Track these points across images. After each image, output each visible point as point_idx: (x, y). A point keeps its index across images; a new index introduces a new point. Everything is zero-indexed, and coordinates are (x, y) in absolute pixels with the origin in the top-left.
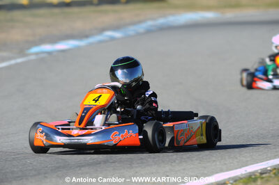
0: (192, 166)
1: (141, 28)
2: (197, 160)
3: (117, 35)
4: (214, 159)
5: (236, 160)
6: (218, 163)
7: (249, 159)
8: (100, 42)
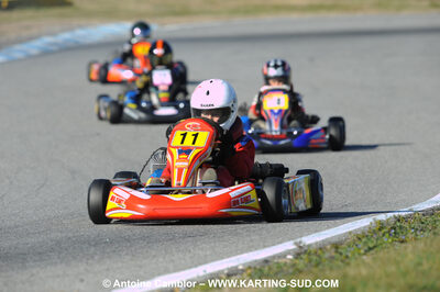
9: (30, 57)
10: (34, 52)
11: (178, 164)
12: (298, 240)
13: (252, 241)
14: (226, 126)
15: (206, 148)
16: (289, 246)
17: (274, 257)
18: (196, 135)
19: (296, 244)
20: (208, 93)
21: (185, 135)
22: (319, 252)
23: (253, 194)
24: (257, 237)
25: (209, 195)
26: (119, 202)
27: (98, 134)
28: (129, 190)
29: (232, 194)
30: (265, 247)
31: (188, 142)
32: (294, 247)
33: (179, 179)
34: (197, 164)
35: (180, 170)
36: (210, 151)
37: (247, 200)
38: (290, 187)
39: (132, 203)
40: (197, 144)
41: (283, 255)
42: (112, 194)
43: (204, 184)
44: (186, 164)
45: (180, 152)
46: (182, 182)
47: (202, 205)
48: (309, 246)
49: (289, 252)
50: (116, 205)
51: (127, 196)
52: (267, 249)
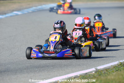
0: (44, 74)
1: (30, 10)
2: (46, 71)
3: (19, 13)
4: (54, 70)
5: (64, 71)
6: (56, 73)
7: (70, 71)
8: (11, 16)
9: (29, 13)
10: (30, 11)
12: (96, 68)
13: (83, 67)
16: (94, 69)
17: (89, 72)
19: (95, 69)
22: (101, 71)
24: (85, 66)
27: (46, 35)
30: (87, 69)
32: (95, 70)
41: (92, 72)
48: (99, 69)
49: (93, 71)
52: (87, 70)
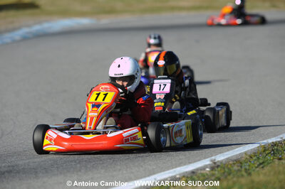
11: (91, 114)
12: (213, 158)
14: (131, 88)
15: (111, 104)
18: (106, 95)
20: (119, 66)
21: (98, 94)
23: (140, 135)
25: (109, 135)
26: (50, 140)
28: (57, 132)
29: (125, 135)
31: (100, 99)
33: (90, 124)
34: (104, 114)
35: (92, 118)
36: (114, 105)
37: (135, 138)
38: (171, 129)
39: (58, 141)
40: (105, 101)
42: (46, 135)
43: (107, 128)
44: (96, 114)
45: (93, 106)
46: (92, 127)
47: (104, 142)
50: (49, 142)
51: (55, 136)
